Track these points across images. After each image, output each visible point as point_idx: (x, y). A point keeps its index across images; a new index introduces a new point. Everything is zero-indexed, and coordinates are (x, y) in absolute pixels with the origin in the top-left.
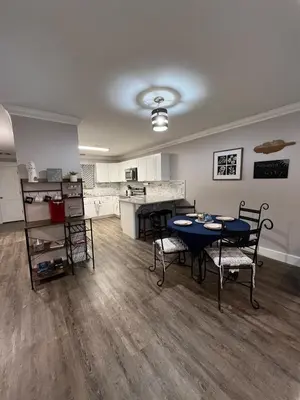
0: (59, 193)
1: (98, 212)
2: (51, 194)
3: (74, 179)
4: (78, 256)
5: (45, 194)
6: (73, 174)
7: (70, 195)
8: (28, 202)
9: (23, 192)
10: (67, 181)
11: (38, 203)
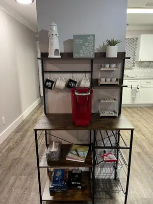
0: (88, 75)
1: (133, 99)
2: (76, 77)
3: (113, 52)
4: (103, 173)
5: (69, 76)
6: (112, 43)
7: (103, 81)
8: (48, 87)
9: (44, 72)
10: (102, 56)
11: (59, 90)
